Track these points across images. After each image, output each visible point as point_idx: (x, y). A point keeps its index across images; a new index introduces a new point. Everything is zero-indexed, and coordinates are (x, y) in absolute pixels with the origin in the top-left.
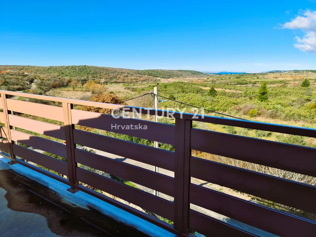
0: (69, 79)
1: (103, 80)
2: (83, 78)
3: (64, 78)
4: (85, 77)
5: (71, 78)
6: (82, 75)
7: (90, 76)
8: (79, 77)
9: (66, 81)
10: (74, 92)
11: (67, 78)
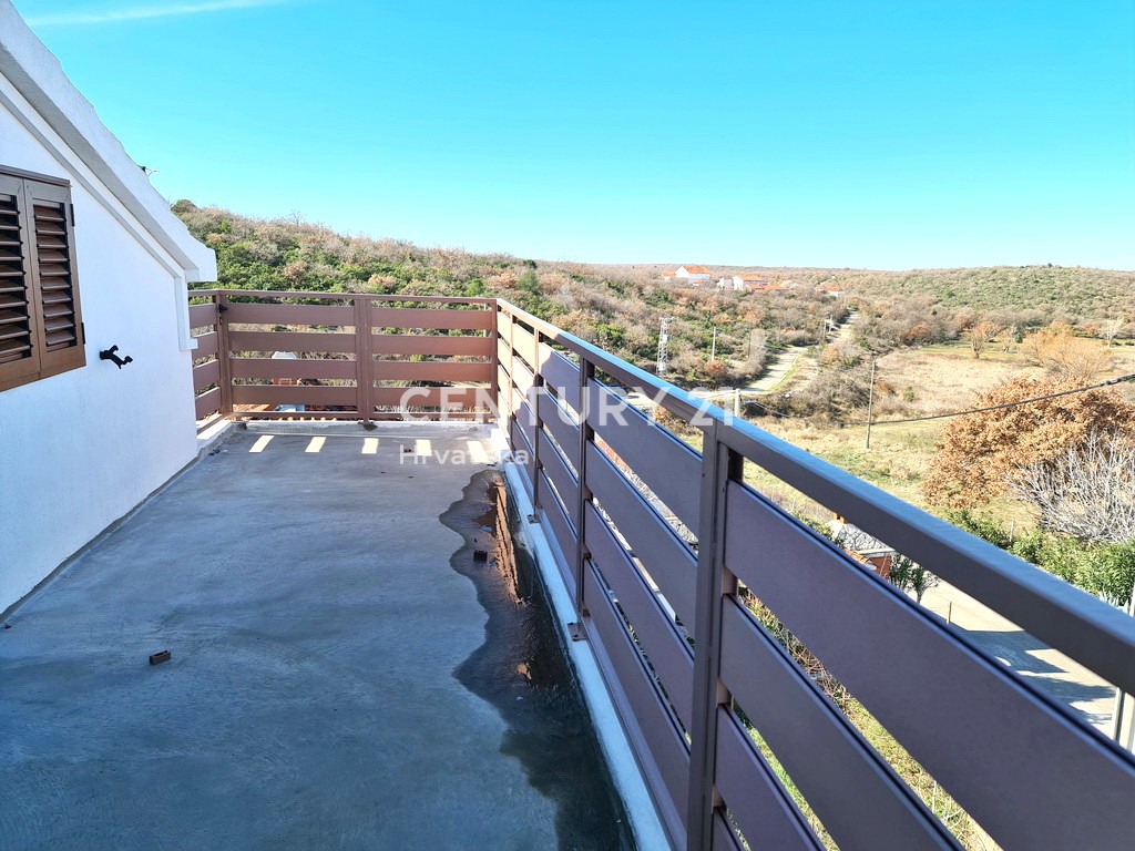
0: (968, 316)
1: (1113, 327)
2: (1027, 314)
3: (952, 312)
4: (1039, 312)
5: (980, 312)
6: (1026, 302)
7: (1060, 308)
8: (1014, 310)
9: (958, 323)
10: (976, 363)
11: (963, 313)
